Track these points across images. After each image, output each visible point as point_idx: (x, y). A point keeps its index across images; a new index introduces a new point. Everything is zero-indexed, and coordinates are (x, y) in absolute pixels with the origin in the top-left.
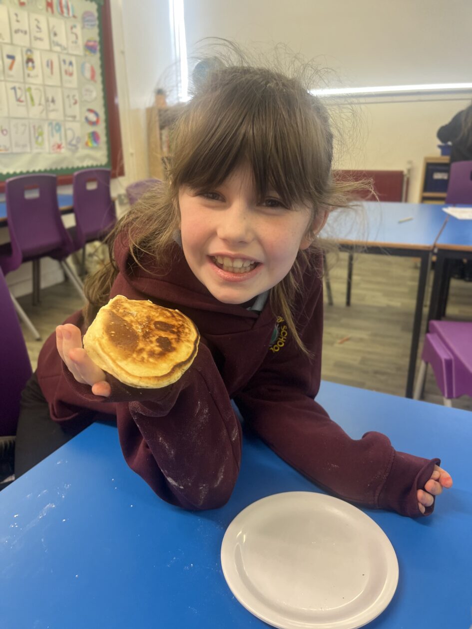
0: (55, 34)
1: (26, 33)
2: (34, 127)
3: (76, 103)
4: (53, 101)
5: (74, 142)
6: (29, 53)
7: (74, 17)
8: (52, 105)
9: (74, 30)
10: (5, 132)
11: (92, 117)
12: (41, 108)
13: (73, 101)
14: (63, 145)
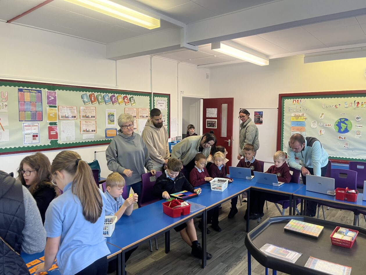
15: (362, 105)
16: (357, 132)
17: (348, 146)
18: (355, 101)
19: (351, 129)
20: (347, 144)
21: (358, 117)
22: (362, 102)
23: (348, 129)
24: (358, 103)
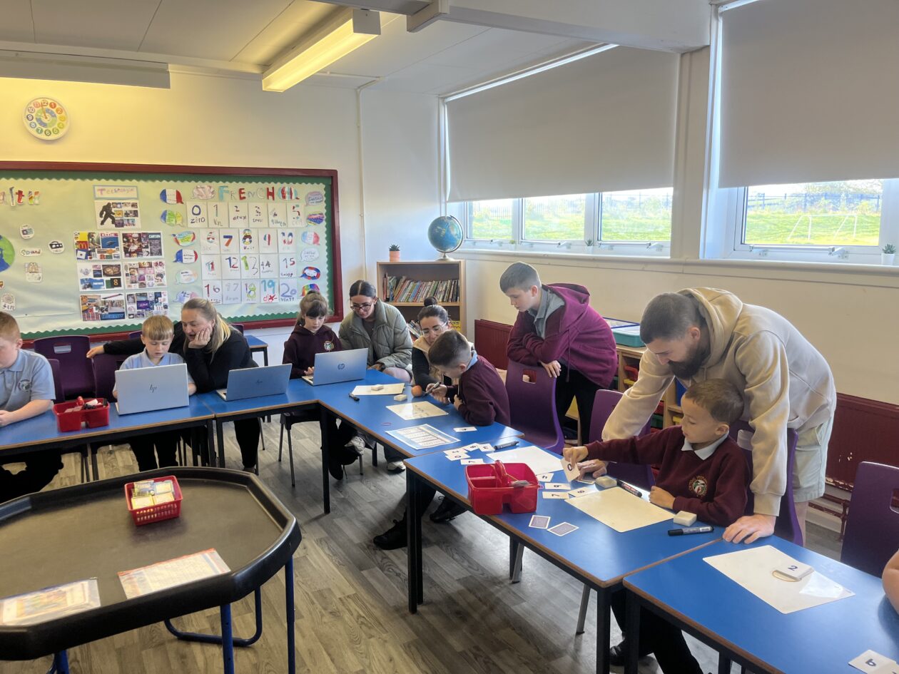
0: (275, 215)
1: (245, 218)
2: (246, 285)
3: (294, 263)
4: (268, 264)
5: (289, 294)
6: (247, 232)
7: (297, 198)
8: (267, 268)
9: (295, 209)
10: (217, 290)
11: (313, 273)
12: (255, 270)
13: (289, 263)
14: (277, 296)
15: (31, 198)
16: (28, 267)
17: (13, 304)
18: (11, 189)
19: (13, 260)
20: (9, 299)
21: (25, 228)
22: (30, 192)
23: (6, 261)
24: (20, 193)
